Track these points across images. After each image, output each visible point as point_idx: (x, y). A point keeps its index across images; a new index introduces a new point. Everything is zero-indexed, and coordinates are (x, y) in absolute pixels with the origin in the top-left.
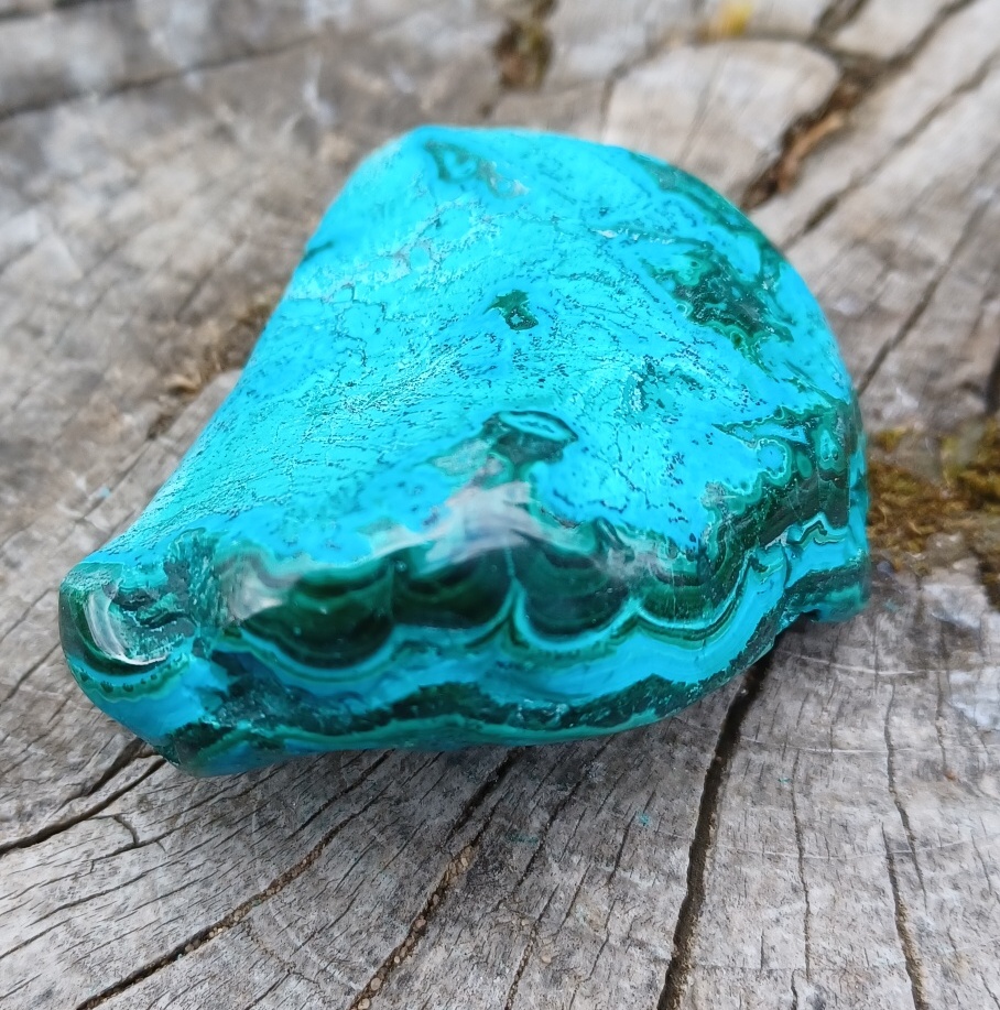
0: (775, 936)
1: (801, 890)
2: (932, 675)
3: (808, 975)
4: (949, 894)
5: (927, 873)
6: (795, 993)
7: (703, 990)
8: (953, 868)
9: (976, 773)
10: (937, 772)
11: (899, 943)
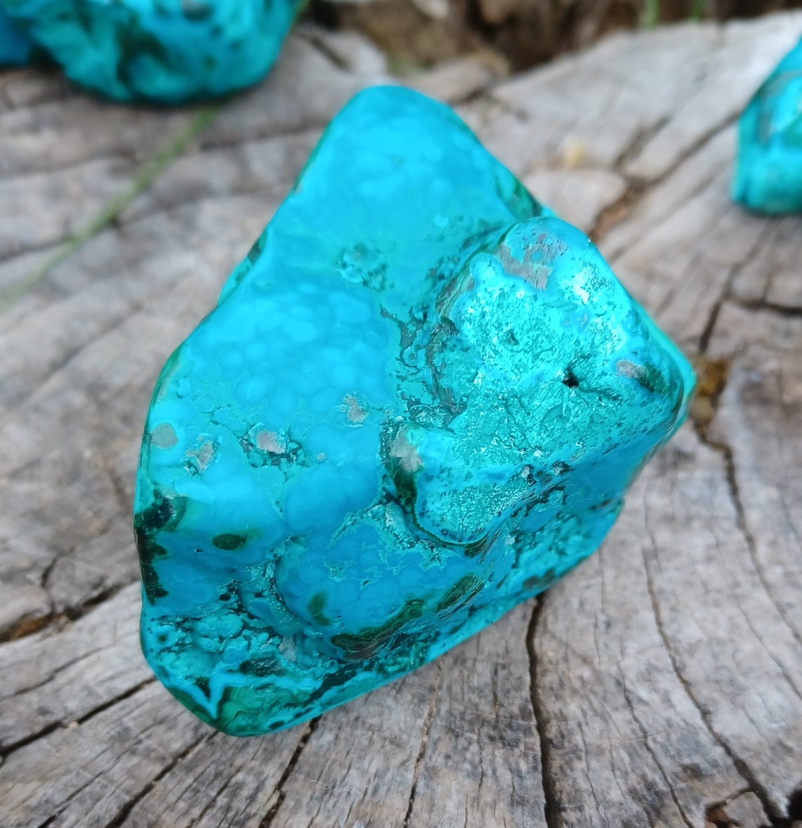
0: (587, 594)
1: (600, 573)
2: (668, 475)
3: (603, 611)
4: (674, 575)
5: (664, 564)
6: (596, 619)
7: (550, 619)
8: (676, 562)
9: (689, 519)
10: (669, 519)
11: (648, 597)
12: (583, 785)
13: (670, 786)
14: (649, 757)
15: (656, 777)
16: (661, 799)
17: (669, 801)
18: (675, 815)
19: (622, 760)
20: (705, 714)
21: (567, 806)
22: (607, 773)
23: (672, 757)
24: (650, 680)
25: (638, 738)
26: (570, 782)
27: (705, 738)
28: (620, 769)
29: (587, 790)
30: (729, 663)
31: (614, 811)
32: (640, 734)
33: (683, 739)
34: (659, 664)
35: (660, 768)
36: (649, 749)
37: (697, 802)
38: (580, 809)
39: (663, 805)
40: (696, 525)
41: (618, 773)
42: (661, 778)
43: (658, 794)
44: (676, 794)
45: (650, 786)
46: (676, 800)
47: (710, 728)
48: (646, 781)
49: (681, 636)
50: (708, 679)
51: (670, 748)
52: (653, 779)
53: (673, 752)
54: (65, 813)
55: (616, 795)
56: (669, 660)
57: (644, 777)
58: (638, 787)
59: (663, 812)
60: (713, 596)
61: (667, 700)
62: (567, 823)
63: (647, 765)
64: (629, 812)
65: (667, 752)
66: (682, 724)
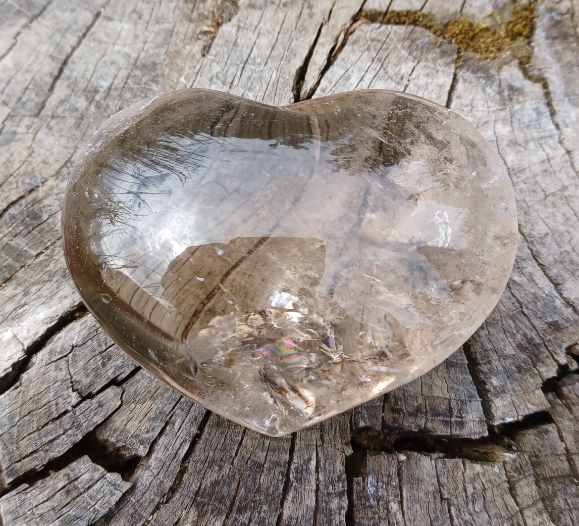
12: (489, 346)
13: (542, 339)
14: (526, 320)
15: (532, 334)
16: (538, 349)
17: (543, 349)
18: (548, 357)
19: (510, 326)
20: (557, 285)
21: (481, 362)
22: (502, 335)
23: (540, 318)
24: (519, 268)
25: (518, 309)
26: (480, 344)
27: (559, 302)
28: (509, 332)
29: (491, 349)
30: (567, 248)
31: (509, 360)
32: (518, 305)
33: (546, 305)
34: (524, 256)
35: (534, 327)
36: (525, 315)
37: (560, 347)
38: (489, 362)
39: (540, 352)
40: (531, 145)
41: (508, 334)
42: (536, 335)
43: (536, 346)
44: (546, 343)
45: (530, 341)
46: (546, 347)
47: (561, 294)
48: (527, 338)
49: (534, 233)
50: (556, 261)
51: (538, 312)
52: (532, 336)
53: (540, 315)
54: (173, 418)
55: (510, 350)
56: (529, 252)
57: (525, 335)
58: (522, 342)
59: (540, 357)
60: (551, 198)
61: (531, 280)
62: (482, 373)
63: (526, 327)
64: (519, 360)
65: (536, 315)
66: (544, 295)
